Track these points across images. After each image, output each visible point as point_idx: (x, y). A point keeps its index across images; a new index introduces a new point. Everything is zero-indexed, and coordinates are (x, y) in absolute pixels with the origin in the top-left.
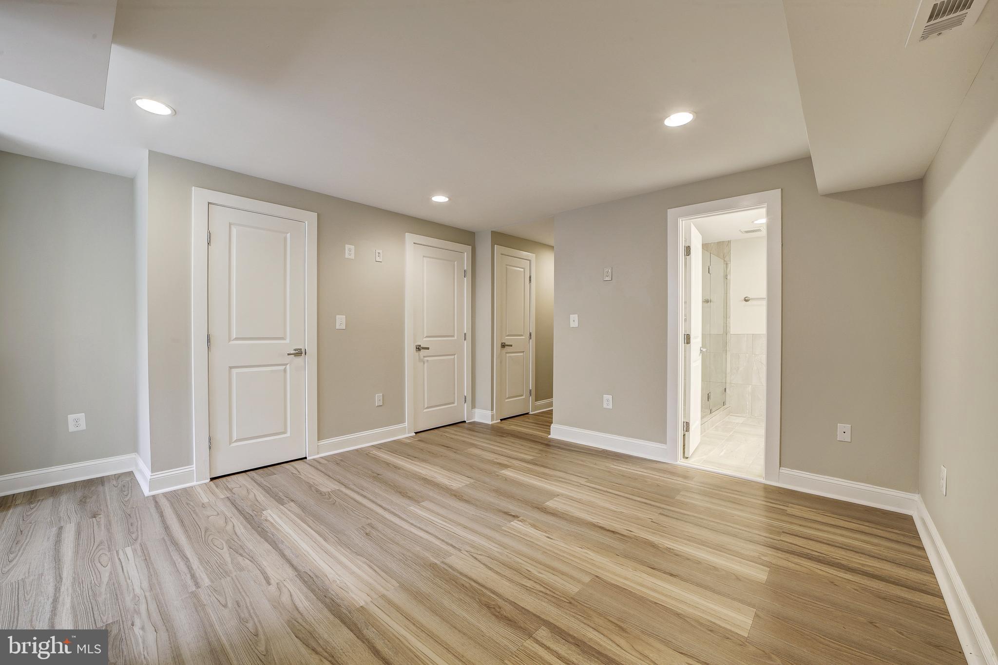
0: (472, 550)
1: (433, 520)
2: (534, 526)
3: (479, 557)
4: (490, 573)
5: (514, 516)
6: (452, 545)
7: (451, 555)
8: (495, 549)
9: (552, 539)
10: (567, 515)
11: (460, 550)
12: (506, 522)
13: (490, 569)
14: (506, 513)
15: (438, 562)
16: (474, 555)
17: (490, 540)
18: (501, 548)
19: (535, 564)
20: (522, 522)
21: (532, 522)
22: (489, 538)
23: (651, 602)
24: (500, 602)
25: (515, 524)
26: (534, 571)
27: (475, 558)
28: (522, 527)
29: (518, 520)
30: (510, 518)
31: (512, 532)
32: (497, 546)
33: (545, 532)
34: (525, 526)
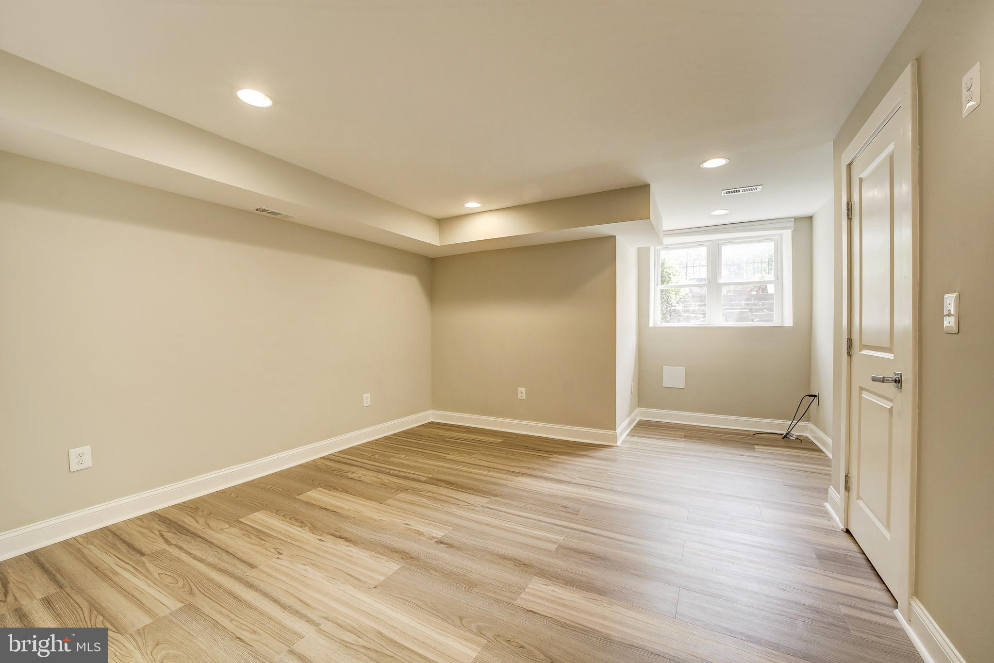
0: (473, 508)
1: (523, 527)
2: (420, 533)
3: (466, 504)
4: (455, 496)
5: (441, 543)
6: (491, 509)
7: (487, 503)
8: (454, 510)
9: (406, 524)
10: (378, 553)
11: (482, 506)
12: (449, 535)
13: (455, 498)
14: (450, 546)
15: (492, 497)
16: (469, 505)
17: (461, 516)
18: (450, 512)
19: (424, 505)
20: (433, 537)
21: (421, 538)
22: (461, 517)
23: (356, 495)
24: (446, 486)
25: (439, 534)
26: (424, 500)
27: (468, 503)
28: (431, 530)
29: (436, 538)
30: (446, 540)
31: (442, 525)
32: (453, 512)
33: (409, 529)
34: (429, 532)
